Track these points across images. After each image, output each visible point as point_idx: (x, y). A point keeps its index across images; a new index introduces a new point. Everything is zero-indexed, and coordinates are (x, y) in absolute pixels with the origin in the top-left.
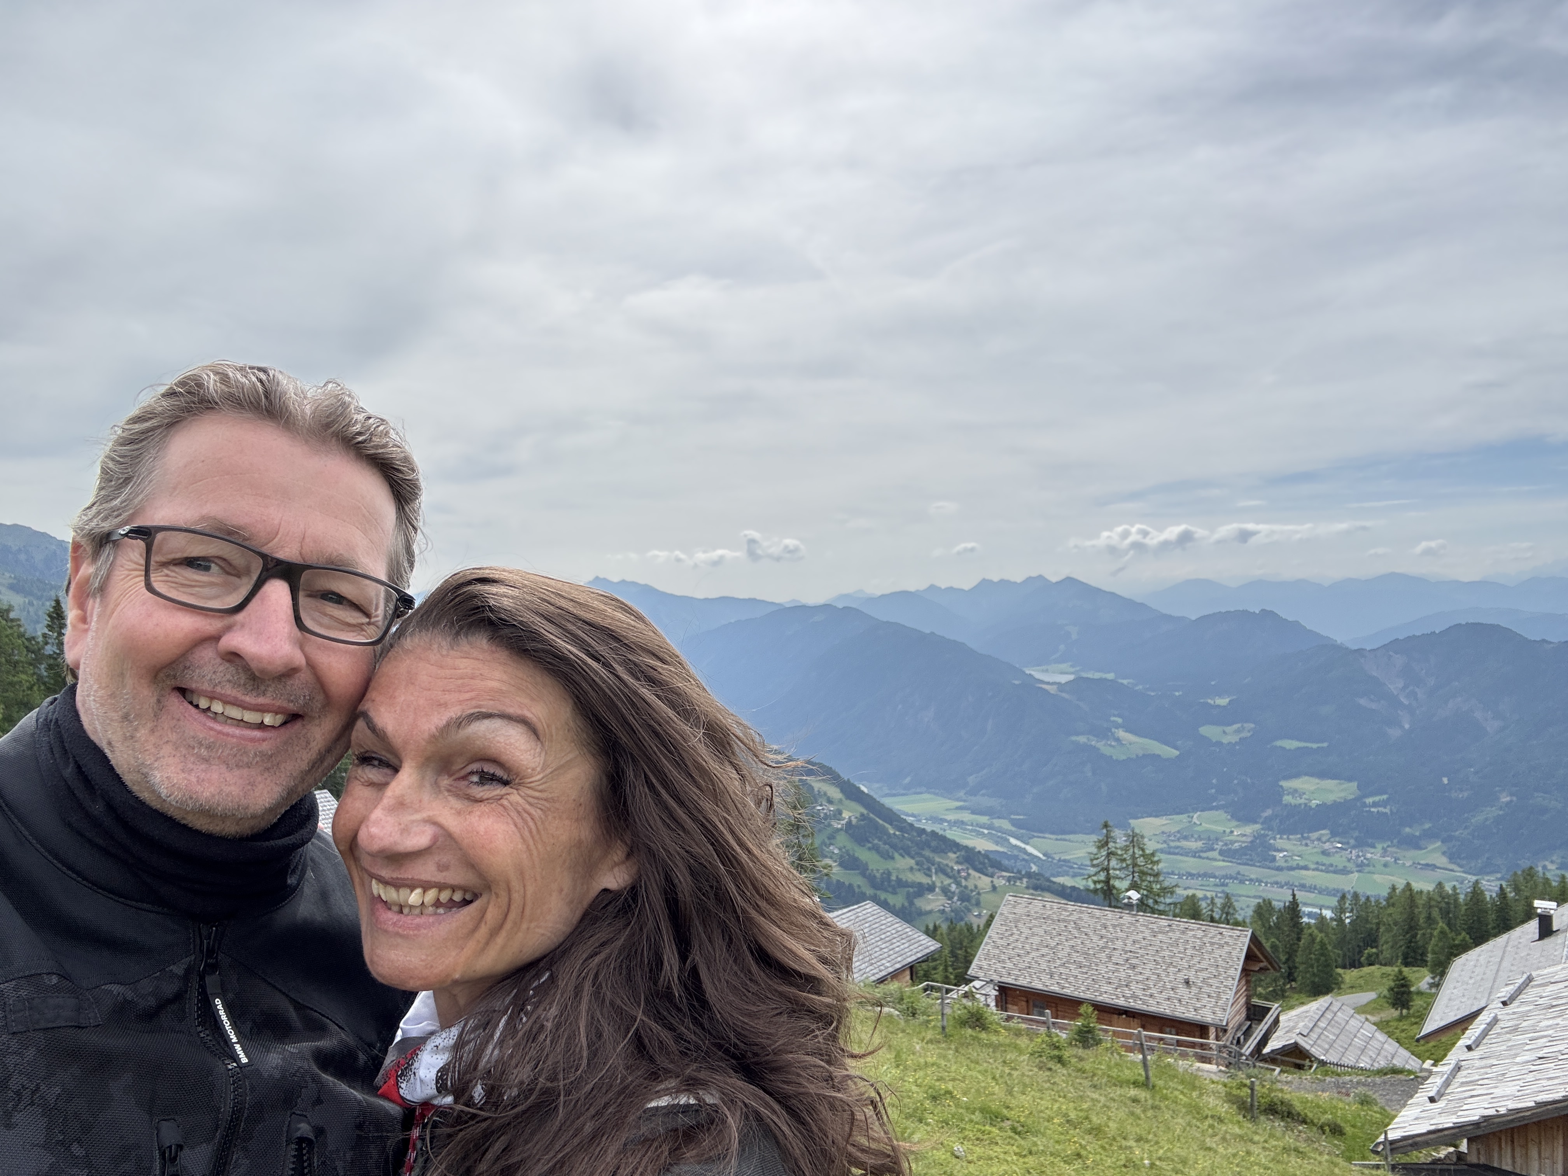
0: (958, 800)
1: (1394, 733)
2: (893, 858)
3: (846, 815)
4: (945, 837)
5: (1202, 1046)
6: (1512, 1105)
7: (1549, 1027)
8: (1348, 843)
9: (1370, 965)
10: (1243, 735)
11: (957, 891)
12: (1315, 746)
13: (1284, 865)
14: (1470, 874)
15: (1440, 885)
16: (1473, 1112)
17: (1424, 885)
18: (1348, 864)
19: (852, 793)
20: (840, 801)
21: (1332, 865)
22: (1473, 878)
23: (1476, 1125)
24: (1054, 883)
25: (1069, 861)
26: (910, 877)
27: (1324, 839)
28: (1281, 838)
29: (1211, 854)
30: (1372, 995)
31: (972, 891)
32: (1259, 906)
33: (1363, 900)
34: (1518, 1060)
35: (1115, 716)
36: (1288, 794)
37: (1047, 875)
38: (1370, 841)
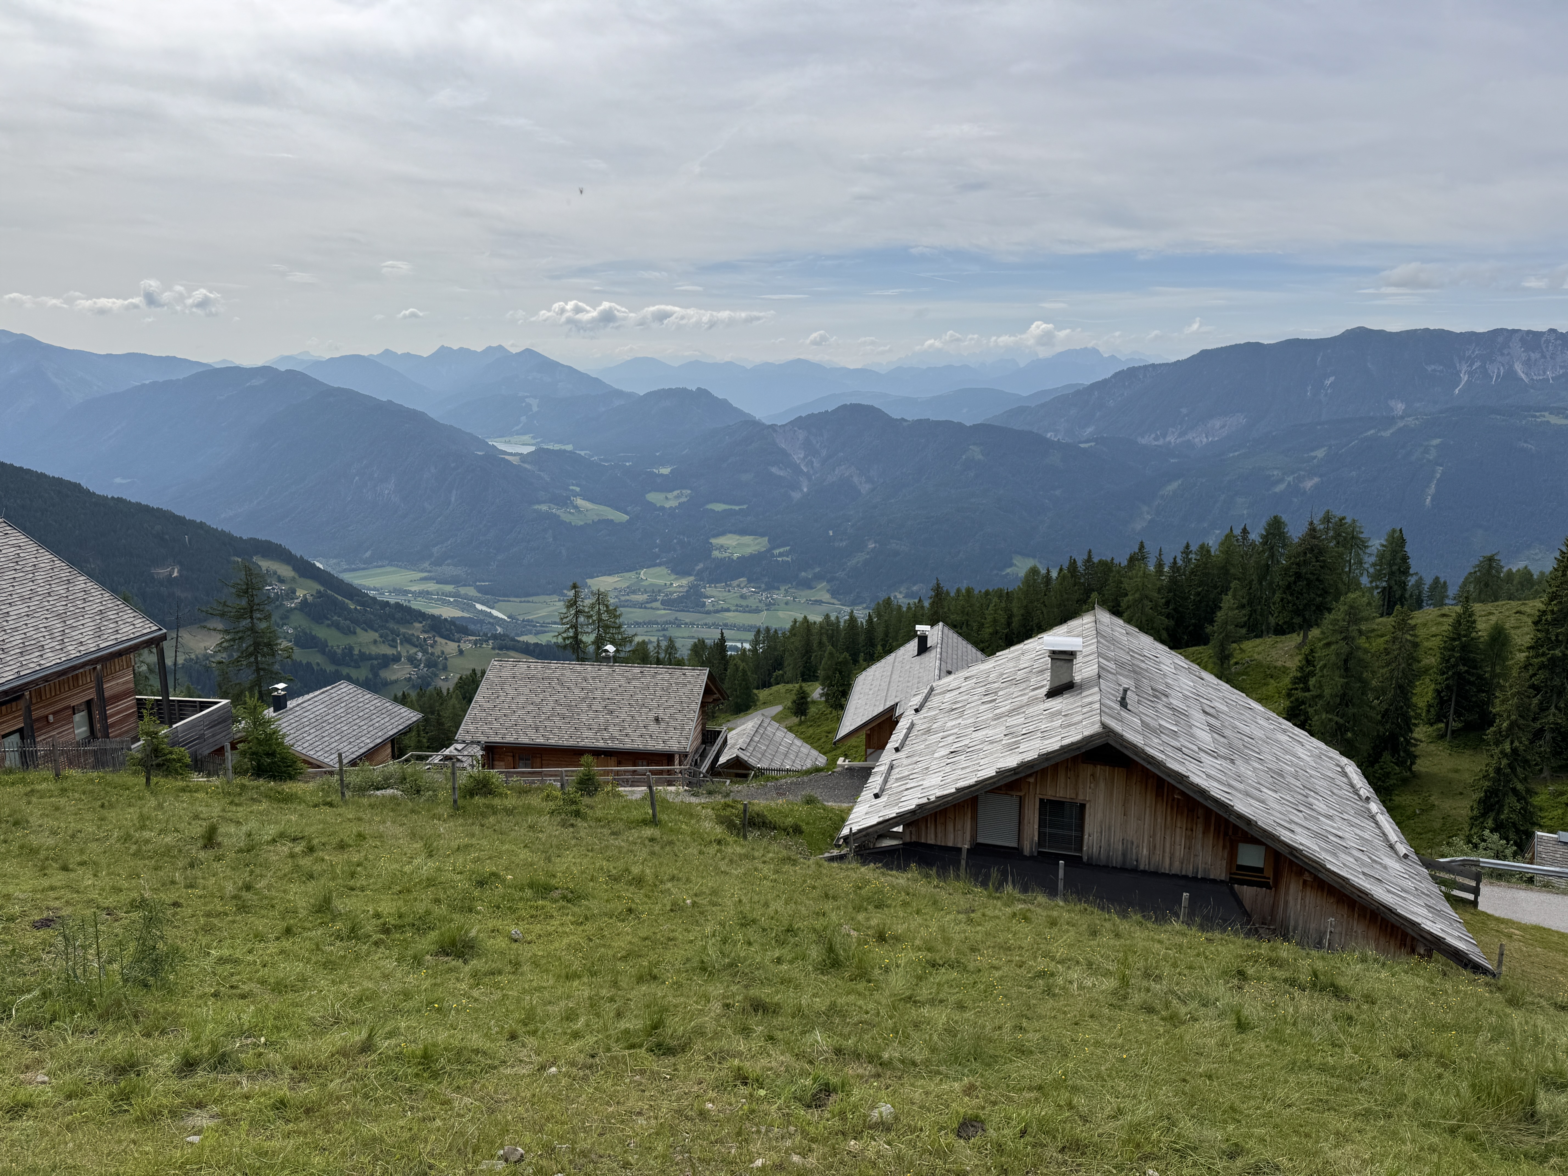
0: (422, 571)
1: (796, 496)
2: (355, 633)
3: (300, 593)
4: (410, 608)
5: (669, 772)
6: (939, 794)
7: (953, 727)
8: (760, 587)
9: (778, 684)
10: (684, 499)
11: (424, 658)
12: (737, 508)
13: (712, 609)
14: (844, 605)
15: (827, 617)
16: (910, 803)
17: (816, 618)
18: (759, 605)
19: (306, 570)
20: (293, 579)
21: (747, 606)
22: (848, 609)
23: (912, 812)
24: (519, 641)
25: (532, 621)
26: (374, 650)
27: (742, 586)
28: (710, 587)
29: (654, 605)
30: (778, 708)
31: (439, 657)
32: (695, 645)
33: (772, 631)
34: (936, 755)
35: (573, 485)
36: (716, 550)
37: (512, 635)
38: (776, 584)
